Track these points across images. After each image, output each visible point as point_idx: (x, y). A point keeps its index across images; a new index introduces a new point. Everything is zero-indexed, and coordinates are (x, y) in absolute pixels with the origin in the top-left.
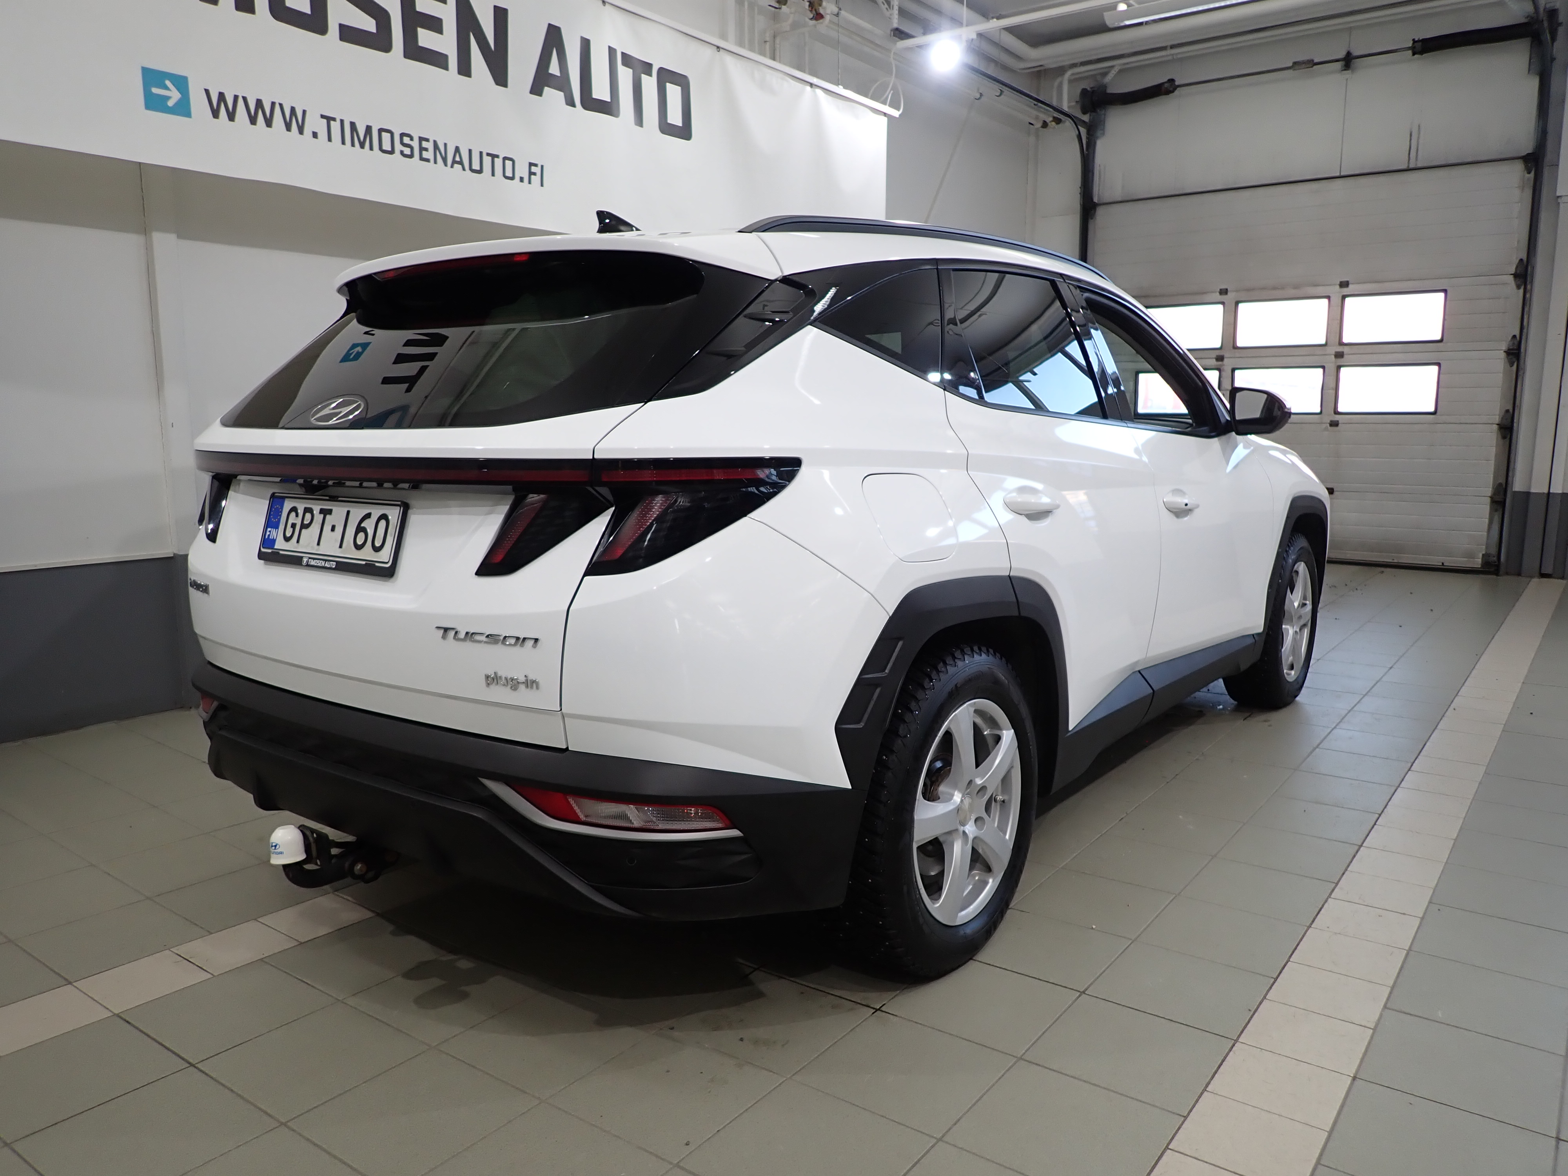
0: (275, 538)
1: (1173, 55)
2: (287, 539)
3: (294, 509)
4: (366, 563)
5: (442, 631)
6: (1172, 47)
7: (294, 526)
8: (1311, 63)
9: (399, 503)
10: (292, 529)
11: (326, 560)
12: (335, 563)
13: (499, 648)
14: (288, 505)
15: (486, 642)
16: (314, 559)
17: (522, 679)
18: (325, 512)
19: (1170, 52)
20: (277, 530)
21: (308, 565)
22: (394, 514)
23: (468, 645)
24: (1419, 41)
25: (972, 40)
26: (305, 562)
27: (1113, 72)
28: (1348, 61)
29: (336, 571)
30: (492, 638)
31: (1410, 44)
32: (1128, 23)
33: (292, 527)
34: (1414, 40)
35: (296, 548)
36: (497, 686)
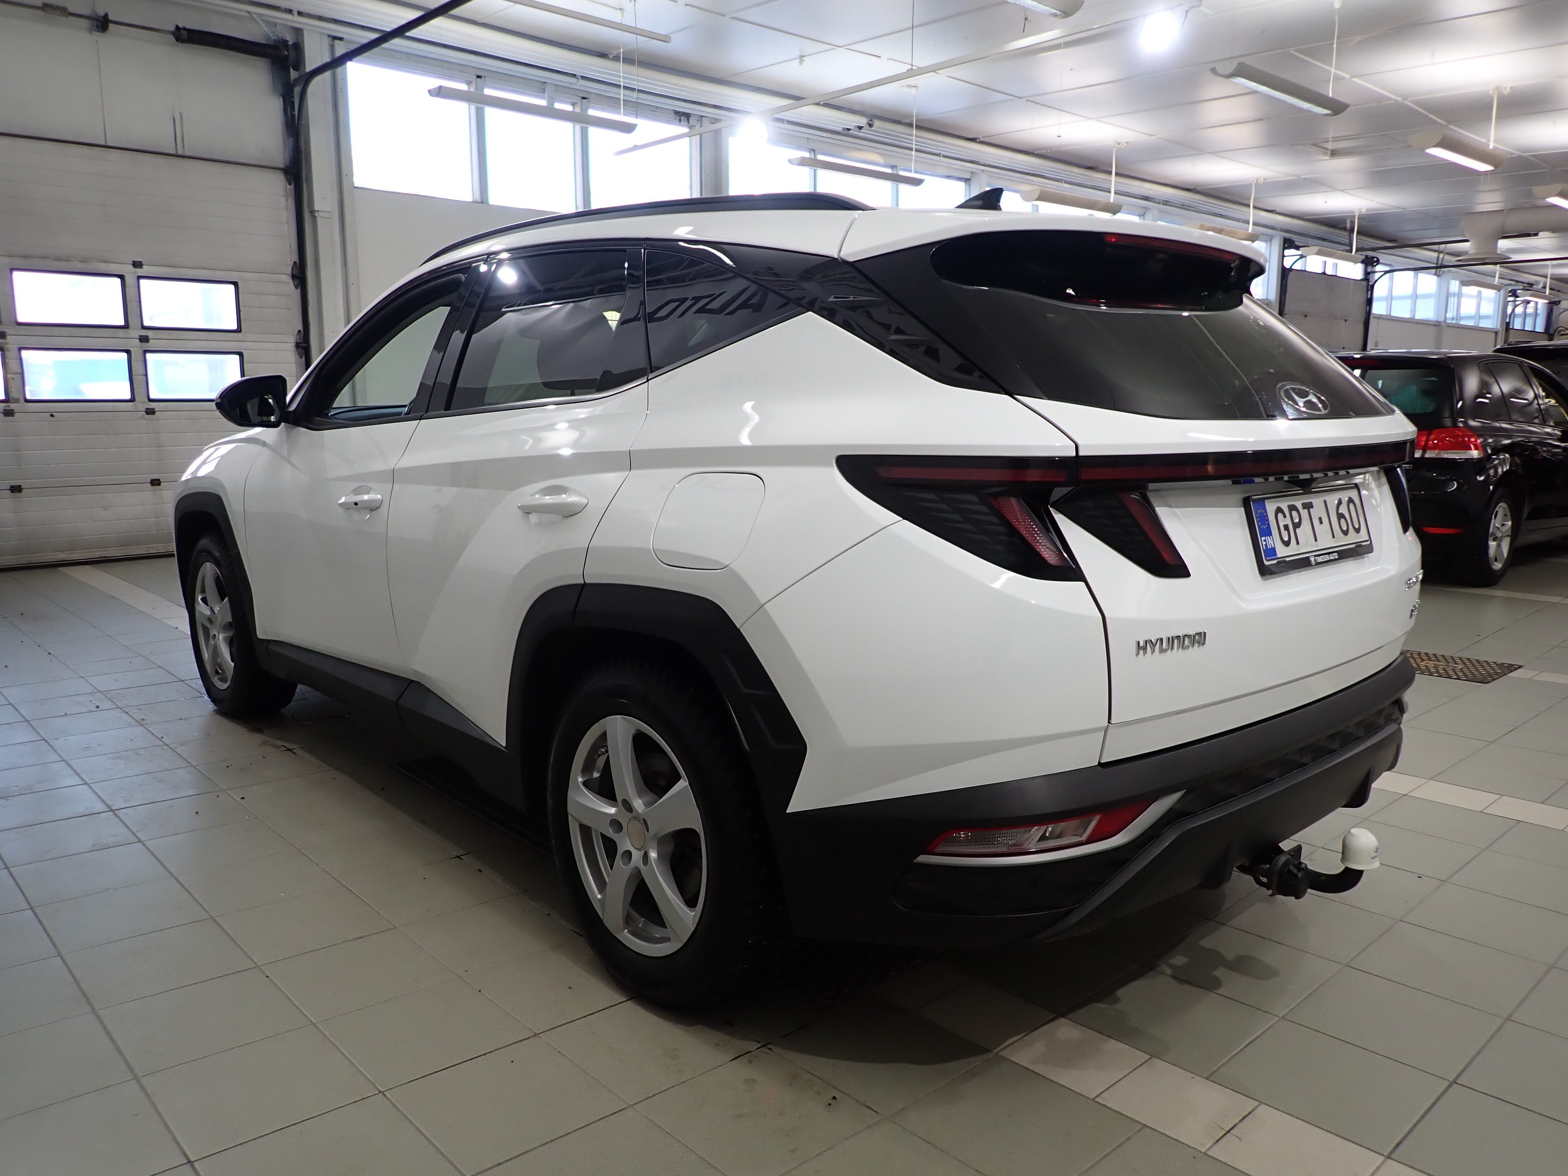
0: (1273, 546)
2: (1287, 544)
3: (1279, 510)
4: (1356, 545)
5: (1407, 584)
7: (1286, 527)
8: (65, 12)
9: (1355, 486)
10: (1286, 532)
11: (1329, 553)
12: (1336, 553)
14: (1271, 507)
16: (1319, 556)
18: (1307, 506)
20: (1271, 537)
21: (1318, 564)
24: (183, 29)
26: (1313, 562)
28: (102, 24)
31: (173, 30)
33: (1285, 530)
34: (177, 26)
35: (1298, 550)
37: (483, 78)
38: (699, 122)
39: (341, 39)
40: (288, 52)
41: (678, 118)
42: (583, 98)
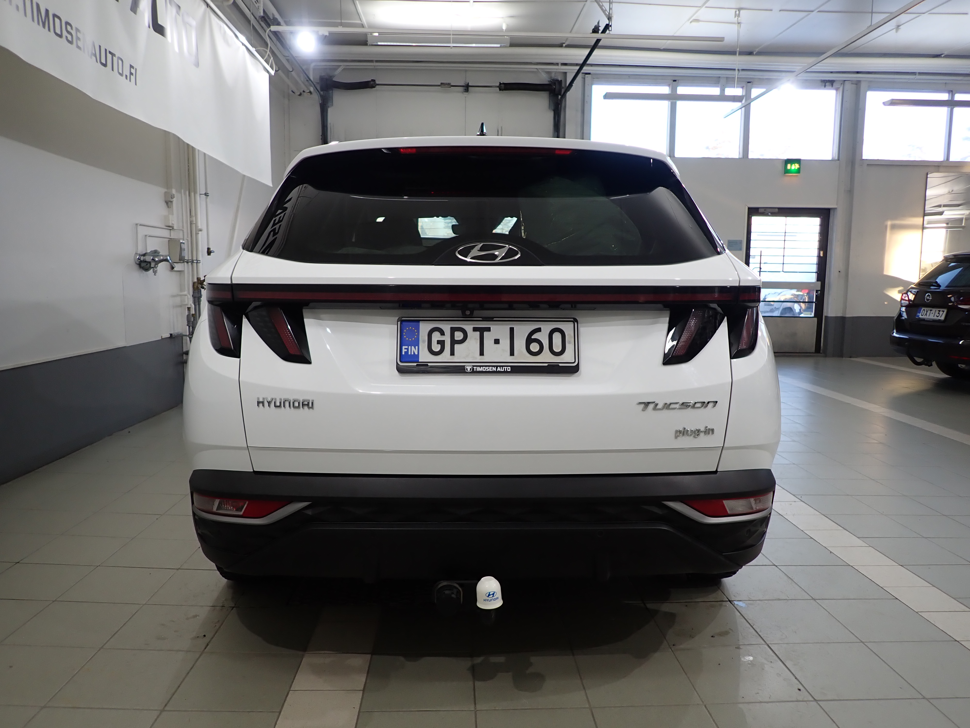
1: (374, 66)
2: (436, 353)
3: (436, 330)
4: (548, 365)
5: (642, 406)
6: (377, 61)
7: (441, 342)
8: (449, 85)
9: (572, 320)
10: (439, 345)
11: (495, 366)
12: (510, 368)
13: (689, 411)
14: (425, 326)
15: (680, 409)
16: (480, 366)
17: (702, 429)
18: (482, 331)
19: (375, 64)
21: (474, 372)
22: (568, 328)
23: (665, 412)
24: (504, 84)
25: (326, 36)
27: (340, 70)
28: (467, 88)
29: (511, 374)
30: (685, 405)
31: (498, 85)
32: (379, 43)
33: (438, 343)
34: (500, 83)
35: (451, 360)
36: (684, 437)
37: (677, 81)
38: (842, 85)
39: (589, 74)
40: (555, 87)
41: (824, 84)
42: (748, 82)
